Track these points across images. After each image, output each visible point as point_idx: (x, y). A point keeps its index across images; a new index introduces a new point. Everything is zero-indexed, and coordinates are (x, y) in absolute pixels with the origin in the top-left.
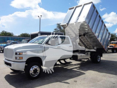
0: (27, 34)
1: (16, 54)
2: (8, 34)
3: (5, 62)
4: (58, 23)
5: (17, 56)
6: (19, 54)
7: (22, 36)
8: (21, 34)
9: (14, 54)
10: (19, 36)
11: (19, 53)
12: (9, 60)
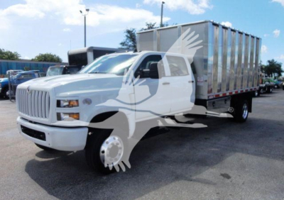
0: (52, 55)
1: (59, 104)
2: (6, 56)
3: (22, 126)
4: (129, 29)
5: (61, 110)
6: (68, 106)
7: (41, 61)
8: (38, 55)
9: (53, 104)
10: (32, 60)
11: (70, 101)
12: (35, 123)
